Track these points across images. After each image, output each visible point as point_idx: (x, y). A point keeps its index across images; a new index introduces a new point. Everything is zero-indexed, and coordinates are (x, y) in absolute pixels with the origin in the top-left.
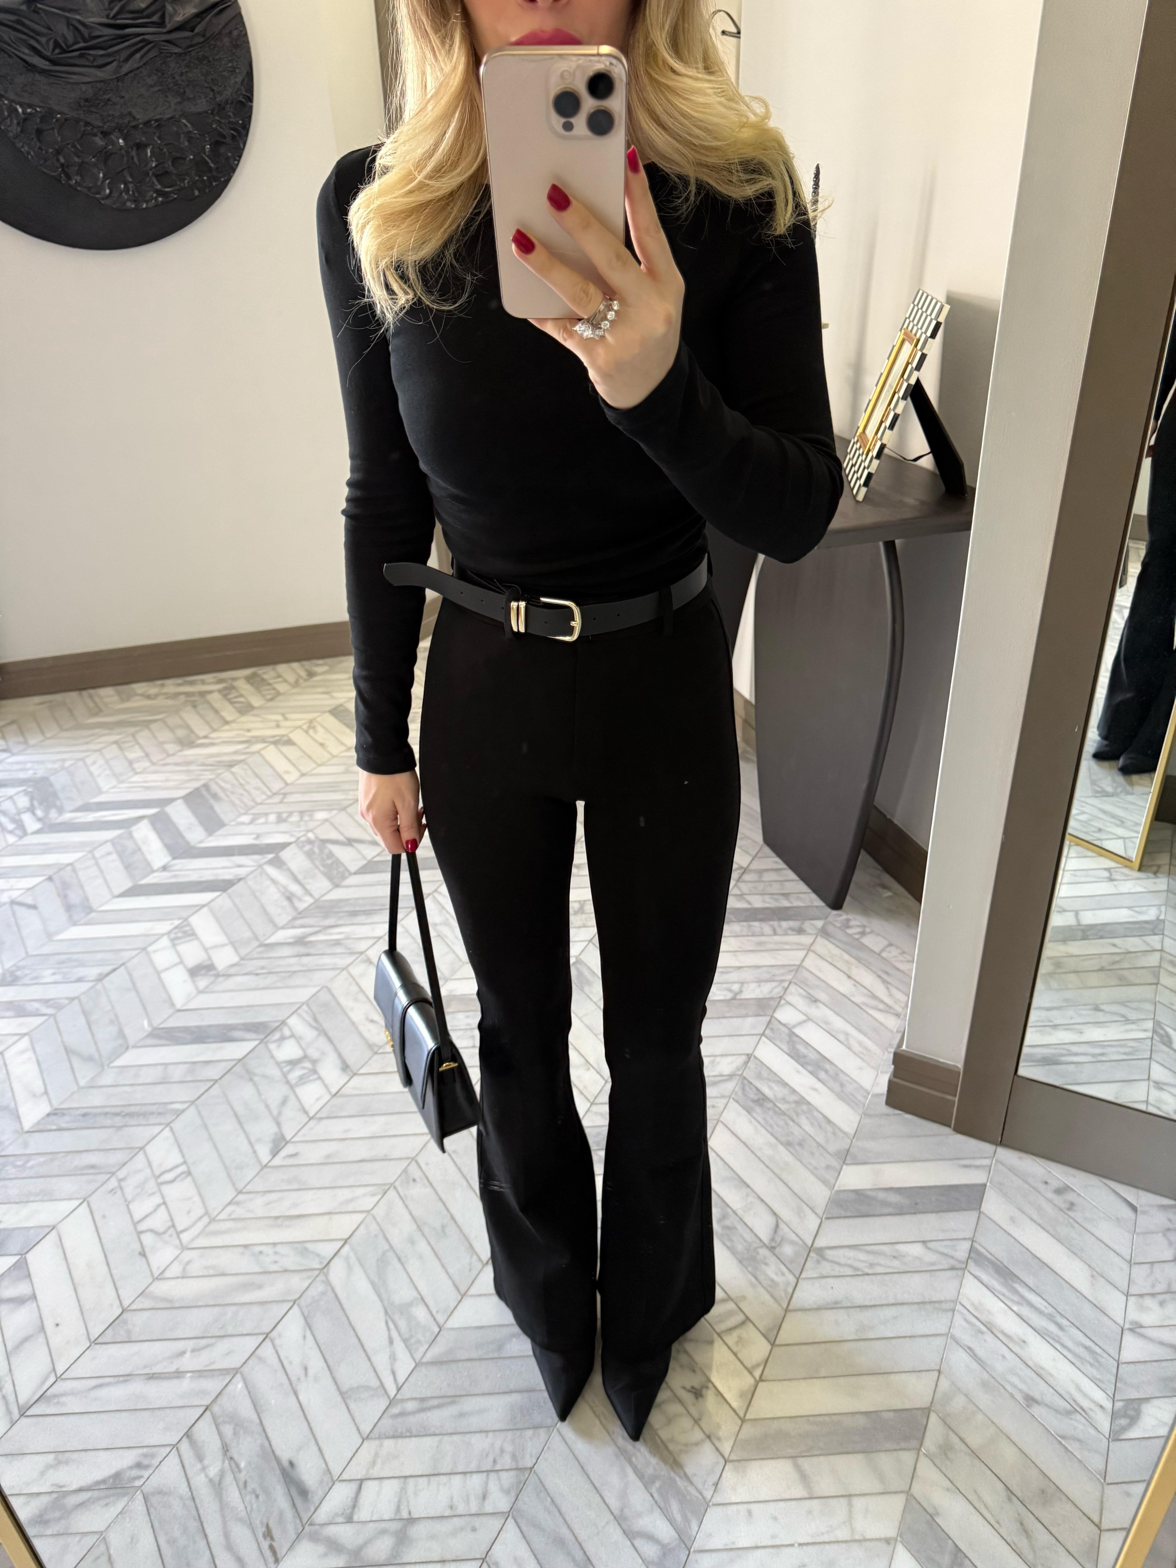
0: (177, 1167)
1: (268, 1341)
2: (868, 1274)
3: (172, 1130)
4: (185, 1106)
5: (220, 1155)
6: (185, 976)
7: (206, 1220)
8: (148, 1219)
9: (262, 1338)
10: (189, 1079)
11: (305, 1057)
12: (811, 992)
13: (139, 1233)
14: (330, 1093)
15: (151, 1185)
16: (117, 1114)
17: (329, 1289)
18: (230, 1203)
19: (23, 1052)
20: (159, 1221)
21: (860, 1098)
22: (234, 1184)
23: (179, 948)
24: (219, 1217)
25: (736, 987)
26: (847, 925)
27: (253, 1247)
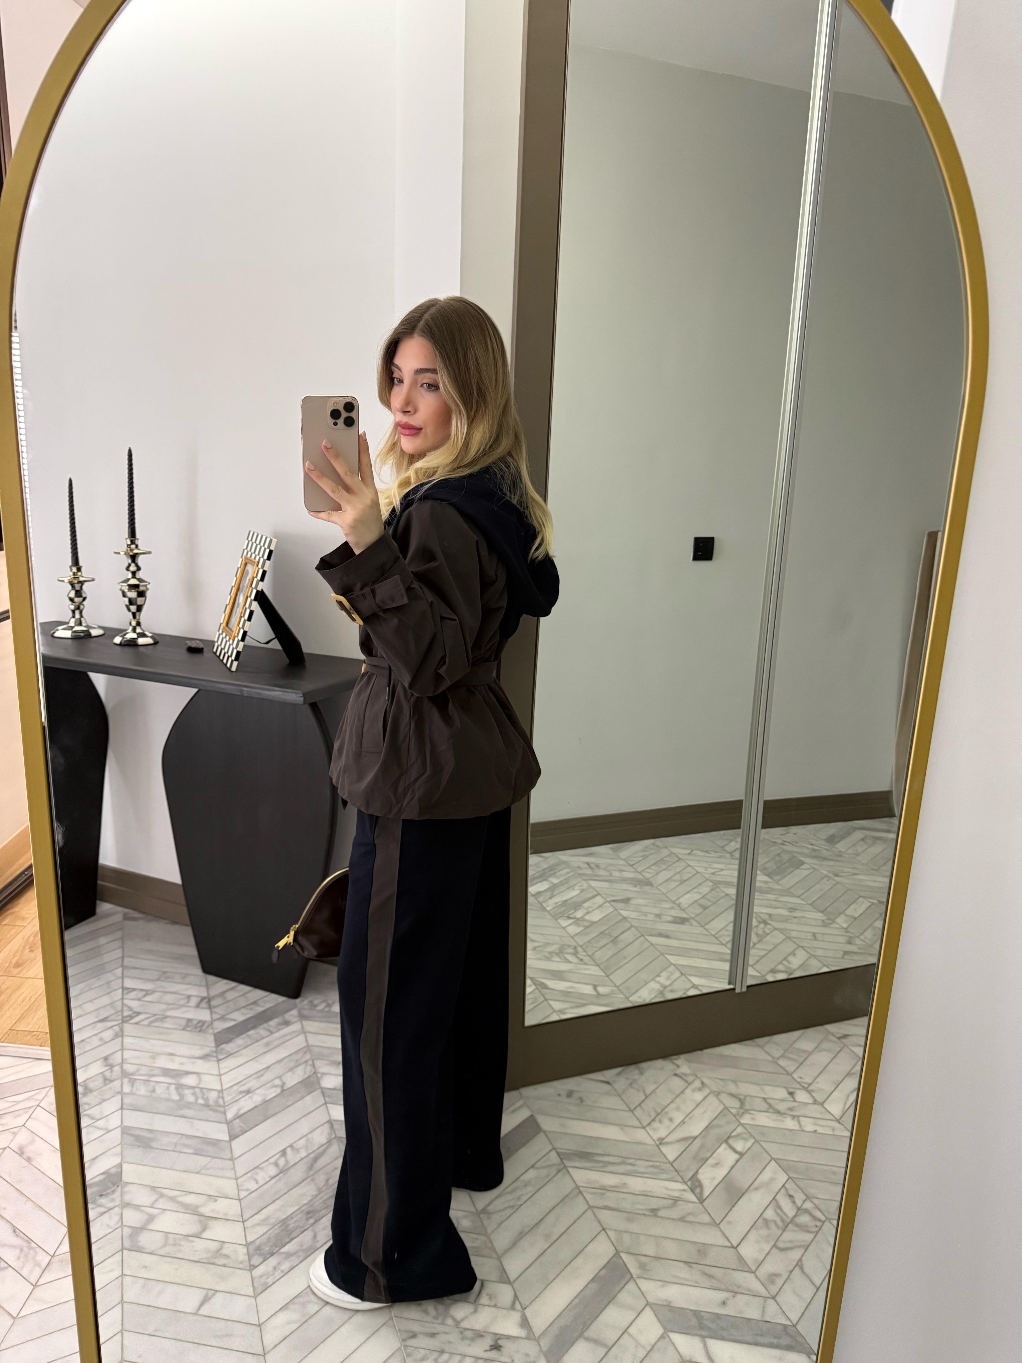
2: (521, 1205)
25: (277, 1082)
26: (313, 1005)
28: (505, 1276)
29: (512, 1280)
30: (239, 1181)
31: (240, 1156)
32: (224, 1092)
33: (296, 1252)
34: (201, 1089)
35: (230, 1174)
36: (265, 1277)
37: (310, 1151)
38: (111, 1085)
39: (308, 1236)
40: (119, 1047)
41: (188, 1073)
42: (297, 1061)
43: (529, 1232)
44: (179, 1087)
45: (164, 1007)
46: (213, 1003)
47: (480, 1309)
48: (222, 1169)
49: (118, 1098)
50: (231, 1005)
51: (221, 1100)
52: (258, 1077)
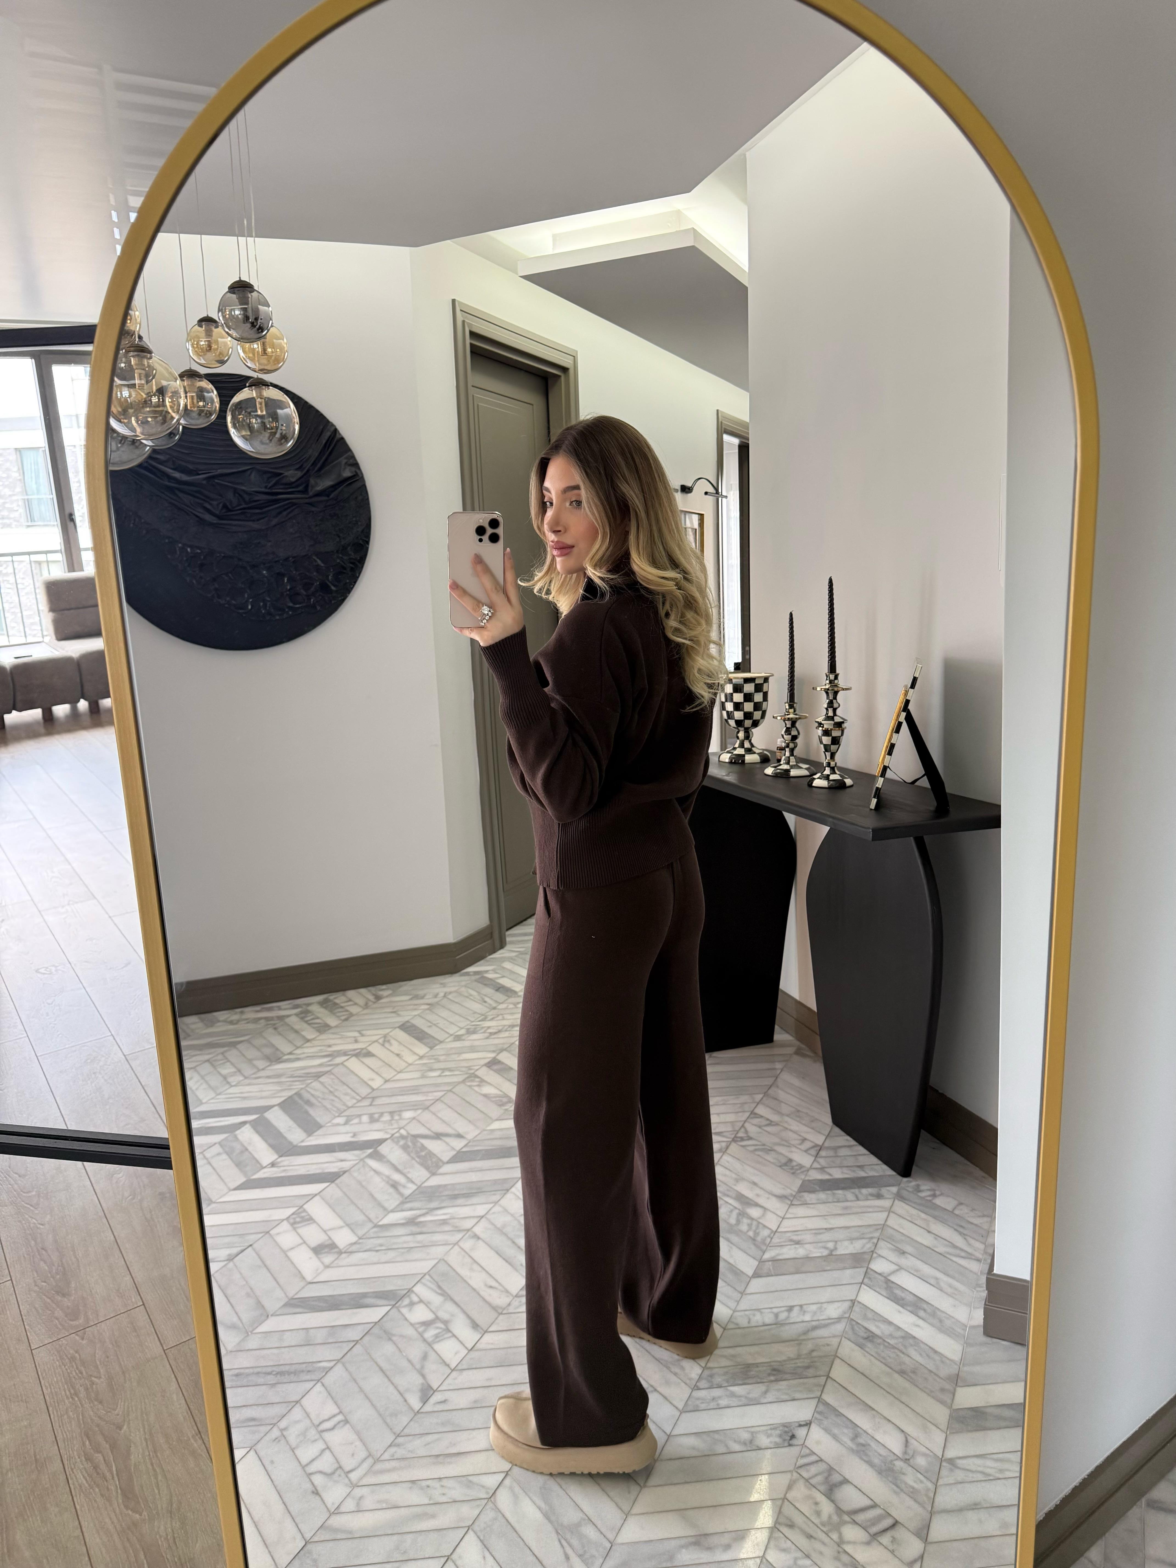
0: (334, 1416)
1: (449, 1562)
2: (999, 1479)
3: (323, 1385)
4: (332, 1364)
5: (372, 1405)
6: (311, 1254)
7: (370, 1461)
8: (315, 1463)
9: (443, 1560)
10: (330, 1340)
11: (437, 1318)
12: (896, 1245)
13: (309, 1475)
14: (466, 1348)
15: (312, 1433)
16: (269, 1374)
17: (500, 1515)
18: (390, 1446)
20: (326, 1464)
21: (959, 1330)
22: (391, 1429)
23: (299, 1231)
24: (383, 1458)
25: (831, 1245)
26: (918, 1189)
27: (419, 1482)
28: (926, 1532)
29: (929, 1540)
30: (736, 1314)
31: (751, 1294)
32: (777, 1234)
33: (740, 1396)
34: (759, 1223)
35: (733, 1305)
36: (700, 1401)
37: (815, 1318)
39: (762, 1387)
41: (757, 1205)
42: (863, 1234)
43: (987, 1508)
44: (742, 1214)
45: (775, 1140)
46: (823, 1153)
47: (875, 1544)
48: (728, 1297)
50: (838, 1161)
51: (769, 1240)
52: (816, 1234)
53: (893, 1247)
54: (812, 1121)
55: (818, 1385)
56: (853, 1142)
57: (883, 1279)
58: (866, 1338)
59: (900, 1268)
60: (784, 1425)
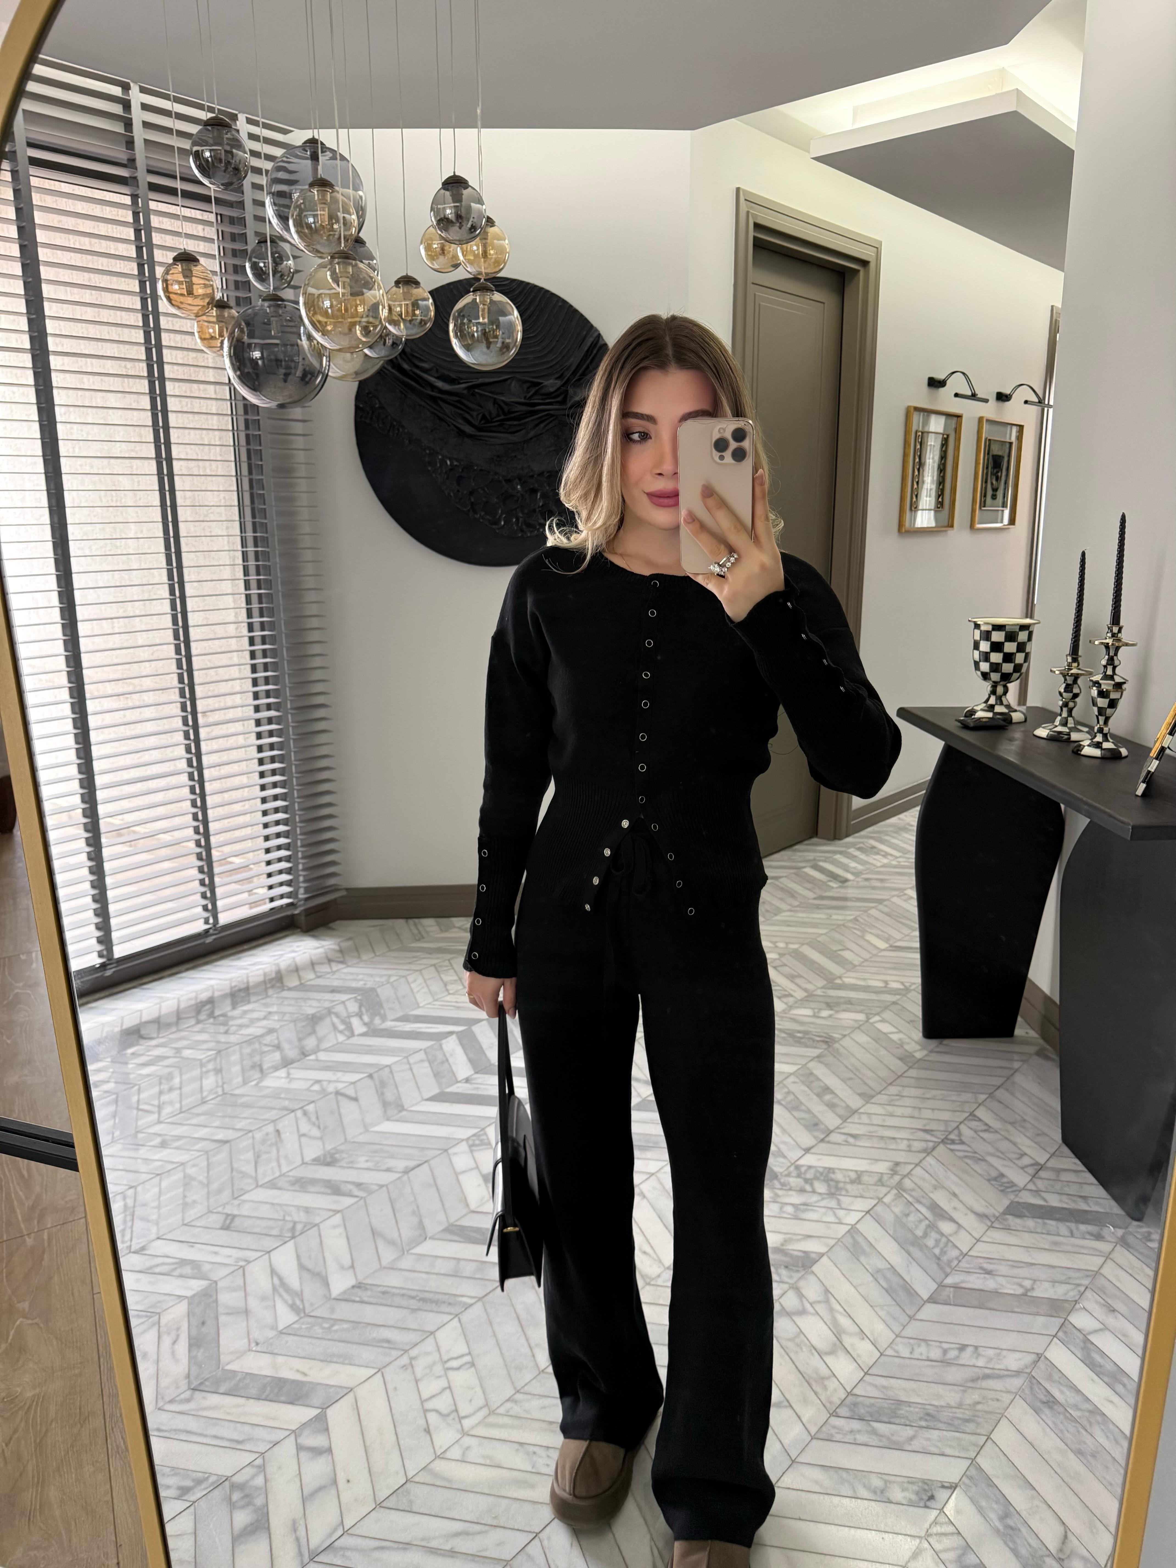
0: (462, 1356)
1: (537, 1540)
3: (460, 1321)
4: (473, 1301)
5: (501, 1353)
6: (480, 1182)
7: (485, 1411)
8: (434, 1400)
9: (532, 1536)
10: (477, 1276)
12: (1106, 1299)
13: (426, 1411)
15: (438, 1369)
16: (413, 1298)
18: (508, 1400)
19: (335, 1227)
20: (443, 1403)
22: (513, 1383)
23: (476, 1154)
24: (499, 1411)
25: (1027, 1284)
26: (1148, 1238)
27: (527, 1446)
30: (898, 1339)
31: (921, 1320)
32: (966, 1257)
33: (881, 1436)
34: (949, 1240)
35: (897, 1329)
36: (837, 1431)
37: (990, 1365)
38: (879, 1188)
39: (909, 1432)
40: (917, 1161)
41: (952, 1220)
42: (1070, 1278)
44: (932, 1226)
45: (991, 1150)
46: (1042, 1174)
48: (894, 1319)
49: (875, 1202)
50: (1058, 1186)
51: (956, 1262)
52: (1013, 1266)
53: (1102, 1301)
54: (1038, 1135)
55: (975, 1445)
56: (1081, 1167)
57: (1081, 1336)
58: (1044, 1403)
59: (1105, 1328)
60: (924, 1481)
